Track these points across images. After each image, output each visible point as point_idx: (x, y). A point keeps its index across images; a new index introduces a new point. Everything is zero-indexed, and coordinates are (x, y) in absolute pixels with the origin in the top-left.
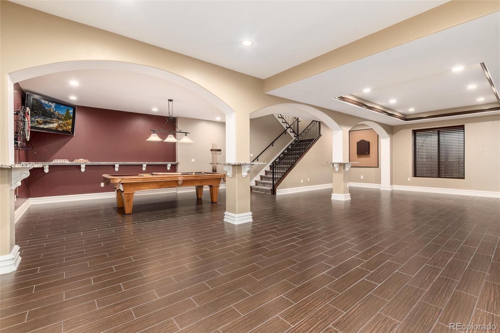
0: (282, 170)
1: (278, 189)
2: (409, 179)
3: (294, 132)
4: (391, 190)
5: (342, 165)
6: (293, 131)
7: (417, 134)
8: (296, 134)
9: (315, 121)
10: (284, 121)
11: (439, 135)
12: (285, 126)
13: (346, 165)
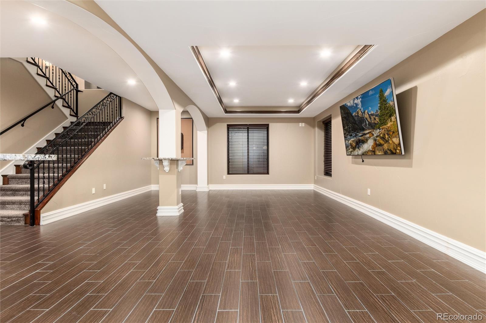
0: (54, 173)
1: (44, 213)
2: (224, 177)
3: (69, 107)
4: (208, 190)
5: (173, 162)
6: (69, 105)
7: (230, 129)
8: (73, 111)
9: (115, 95)
10: (49, 84)
11: (248, 132)
12: (51, 93)
13: (179, 162)
